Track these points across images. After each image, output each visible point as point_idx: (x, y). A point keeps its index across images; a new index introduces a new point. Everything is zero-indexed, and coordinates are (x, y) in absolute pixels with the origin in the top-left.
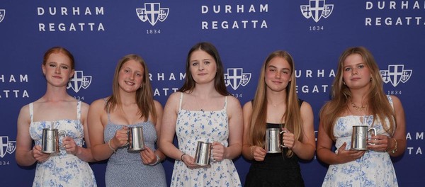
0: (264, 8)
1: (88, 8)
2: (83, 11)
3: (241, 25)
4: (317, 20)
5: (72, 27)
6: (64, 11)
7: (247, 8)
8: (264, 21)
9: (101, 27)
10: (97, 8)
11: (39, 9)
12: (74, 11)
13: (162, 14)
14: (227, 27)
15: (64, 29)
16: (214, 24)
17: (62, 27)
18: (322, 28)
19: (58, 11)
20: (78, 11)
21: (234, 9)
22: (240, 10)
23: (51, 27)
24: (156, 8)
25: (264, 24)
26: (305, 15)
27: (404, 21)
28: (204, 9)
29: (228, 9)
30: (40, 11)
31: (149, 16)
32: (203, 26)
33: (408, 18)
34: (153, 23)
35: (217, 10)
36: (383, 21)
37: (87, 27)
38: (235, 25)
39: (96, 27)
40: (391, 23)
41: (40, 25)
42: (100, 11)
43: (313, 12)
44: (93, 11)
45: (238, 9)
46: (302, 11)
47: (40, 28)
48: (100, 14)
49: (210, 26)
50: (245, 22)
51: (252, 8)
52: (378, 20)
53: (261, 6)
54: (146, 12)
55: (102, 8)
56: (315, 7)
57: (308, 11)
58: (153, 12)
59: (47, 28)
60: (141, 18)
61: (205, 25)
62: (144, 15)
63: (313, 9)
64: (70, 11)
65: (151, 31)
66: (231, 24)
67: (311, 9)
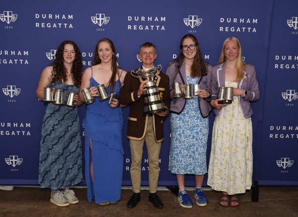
0: (163, 19)
1: (64, 15)
2: (61, 17)
3: (150, 28)
4: (193, 27)
5: (55, 25)
6: (50, 16)
7: (153, 19)
8: (163, 27)
9: (71, 26)
10: (69, 16)
11: (36, 15)
12: (56, 17)
13: (106, 20)
14: (142, 29)
15: (50, 27)
16: (135, 27)
17: (49, 25)
18: (196, 32)
19: (47, 16)
20: (58, 17)
21: (146, 19)
22: (150, 20)
23: (42, 25)
24: (102, 17)
25: (163, 28)
26: (186, 24)
27: (241, 30)
28: (130, 18)
29: (143, 19)
30: (37, 16)
31: (98, 21)
32: (129, 28)
33: (244, 28)
34: (100, 25)
35: (137, 19)
36: (229, 29)
37: (63, 26)
38: (147, 28)
39: (68, 26)
40: (234, 30)
41: (37, 24)
42: (71, 17)
43: (191, 23)
44: (67, 17)
45: (149, 19)
46: (185, 21)
47: (37, 25)
48: (70, 19)
49: (133, 28)
50: (152, 26)
51: (156, 19)
52: (227, 29)
53: (162, 18)
54: (97, 19)
55: (72, 16)
56: (191, 19)
57: (188, 22)
58: (100, 19)
59: (40, 25)
60: (94, 22)
61: (129, 27)
62: (95, 20)
63: (191, 21)
64: (54, 17)
65: (99, 29)
66: (144, 27)
67: (189, 21)
